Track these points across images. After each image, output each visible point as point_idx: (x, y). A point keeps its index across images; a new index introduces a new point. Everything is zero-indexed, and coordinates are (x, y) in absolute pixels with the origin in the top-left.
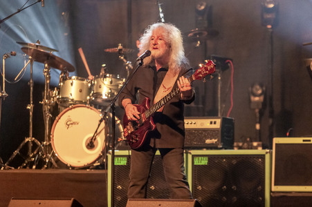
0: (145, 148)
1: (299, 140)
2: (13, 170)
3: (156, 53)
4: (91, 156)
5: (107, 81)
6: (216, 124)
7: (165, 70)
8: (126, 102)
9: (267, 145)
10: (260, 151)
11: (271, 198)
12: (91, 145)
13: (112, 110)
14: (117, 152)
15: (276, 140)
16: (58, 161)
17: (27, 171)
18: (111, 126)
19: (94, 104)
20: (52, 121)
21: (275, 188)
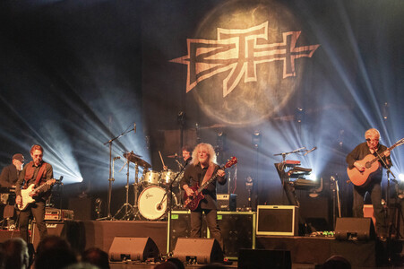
0: (198, 210)
1: (271, 207)
2: (117, 221)
3: (202, 160)
4: (160, 214)
5: (169, 173)
6: (227, 197)
7: (206, 168)
8: (186, 187)
9: (254, 210)
10: (250, 212)
11: (256, 238)
12: (159, 208)
13: (171, 188)
14: (173, 212)
15: (259, 207)
16: (141, 216)
17: (125, 221)
18: (170, 197)
19: (162, 185)
20: (139, 194)
21: (258, 233)
